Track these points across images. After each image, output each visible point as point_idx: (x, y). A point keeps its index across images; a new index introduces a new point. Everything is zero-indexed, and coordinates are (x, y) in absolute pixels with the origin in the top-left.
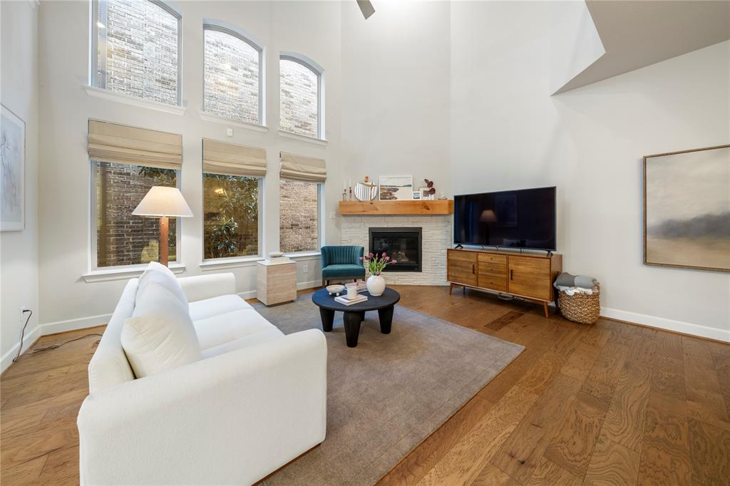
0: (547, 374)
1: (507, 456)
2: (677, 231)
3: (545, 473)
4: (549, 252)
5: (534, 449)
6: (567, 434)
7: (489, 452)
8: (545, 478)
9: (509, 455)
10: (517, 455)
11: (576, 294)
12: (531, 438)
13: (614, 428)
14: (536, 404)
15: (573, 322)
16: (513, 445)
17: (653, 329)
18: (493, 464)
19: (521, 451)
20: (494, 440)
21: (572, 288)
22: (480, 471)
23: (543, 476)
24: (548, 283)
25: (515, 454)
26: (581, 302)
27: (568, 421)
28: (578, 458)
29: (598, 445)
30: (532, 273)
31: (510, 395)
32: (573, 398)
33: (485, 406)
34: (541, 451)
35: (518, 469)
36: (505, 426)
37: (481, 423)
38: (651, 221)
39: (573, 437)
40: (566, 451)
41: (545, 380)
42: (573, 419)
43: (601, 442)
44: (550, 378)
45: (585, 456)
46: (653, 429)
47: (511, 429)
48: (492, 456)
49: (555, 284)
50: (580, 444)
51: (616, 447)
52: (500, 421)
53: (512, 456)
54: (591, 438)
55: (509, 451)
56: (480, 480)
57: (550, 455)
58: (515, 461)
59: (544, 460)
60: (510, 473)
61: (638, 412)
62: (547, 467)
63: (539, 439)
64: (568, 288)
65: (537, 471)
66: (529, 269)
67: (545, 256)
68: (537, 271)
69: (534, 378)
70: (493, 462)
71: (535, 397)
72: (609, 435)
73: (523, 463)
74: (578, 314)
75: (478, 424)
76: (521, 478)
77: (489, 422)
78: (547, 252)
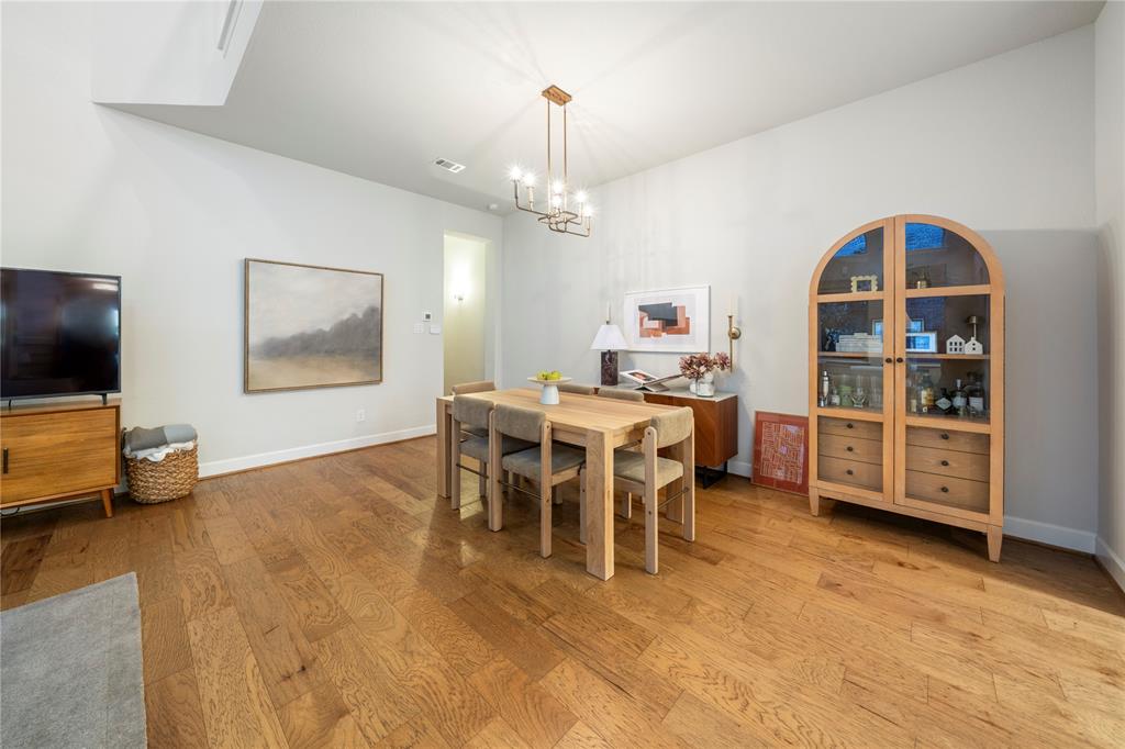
0: (210, 578)
1: (284, 684)
2: (279, 350)
3: (328, 651)
4: (104, 395)
5: (297, 649)
6: (303, 607)
7: (261, 705)
8: (333, 654)
9: (285, 680)
10: (291, 671)
11: (168, 456)
12: (281, 645)
13: (323, 569)
14: (242, 615)
15: (161, 503)
16: (275, 669)
17: (255, 470)
18: (282, 706)
19: (289, 665)
20: (249, 691)
21: (161, 448)
22: (280, 729)
23: (330, 655)
24: (111, 452)
25: (288, 672)
26: (175, 466)
27: (290, 598)
28: (332, 614)
29: (332, 591)
30: (67, 444)
31: (199, 637)
32: (268, 577)
33: (182, 683)
34: (303, 644)
35: (308, 678)
36: (241, 666)
37: (207, 700)
38: (253, 340)
39: (310, 605)
40: (320, 619)
41: (218, 587)
42: (293, 593)
43: (331, 586)
44: (219, 579)
45: (334, 607)
46: (345, 548)
47: (251, 661)
48: (269, 702)
49: (127, 451)
50: (322, 604)
51: (342, 579)
52: (229, 670)
53: (288, 677)
54: (322, 591)
55: (278, 678)
56: (292, 733)
57: (313, 636)
58: (296, 677)
59: (315, 645)
60: (305, 689)
61: (324, 543)
62: (323, 646)
63: (288, 638)
64: (154, 450)
65: (322, 659)
66: (63, 437)
67: (101, 405)
68: (83, 437)
69: (200, 595)
70: (279, 706)
71: (231, 610)
72: (329, 577)
73: (303, 669)
74: (171, 487)
75: (206, 706)
76: (319, 678)
77: (216, 686)
78: (100, 397)
